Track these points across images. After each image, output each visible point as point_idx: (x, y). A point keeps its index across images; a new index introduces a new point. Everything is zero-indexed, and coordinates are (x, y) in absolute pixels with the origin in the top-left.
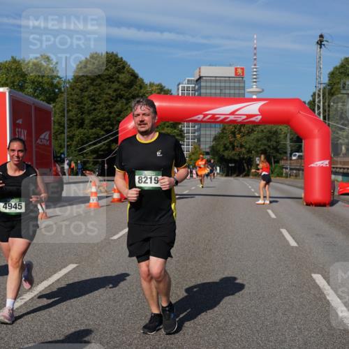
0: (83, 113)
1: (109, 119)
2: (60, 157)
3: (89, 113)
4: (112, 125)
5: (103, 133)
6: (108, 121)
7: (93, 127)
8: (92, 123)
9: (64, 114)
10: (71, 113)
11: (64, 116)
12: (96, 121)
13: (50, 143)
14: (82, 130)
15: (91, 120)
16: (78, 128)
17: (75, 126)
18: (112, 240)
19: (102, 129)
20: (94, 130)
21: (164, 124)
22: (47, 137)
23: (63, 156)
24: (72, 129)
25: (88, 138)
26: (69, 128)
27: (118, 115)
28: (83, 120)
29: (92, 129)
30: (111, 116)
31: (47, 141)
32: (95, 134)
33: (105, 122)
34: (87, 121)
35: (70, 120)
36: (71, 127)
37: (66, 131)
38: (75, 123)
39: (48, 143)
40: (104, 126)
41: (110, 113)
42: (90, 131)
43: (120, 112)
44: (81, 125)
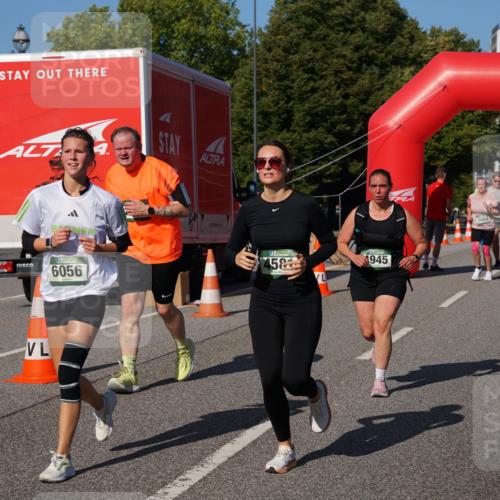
0: (289, 99)
1: (343, 109)
2: (247, 189)
3: (302, 99)
4: (351, 122)
5: (331, 138)
6: (341, 114)
7: (311, 126)
8: (308, 118)
9: (251, 101)
10: (264, 100)
11: (251, 106)
12: (316, 114)
13: (227, 162)
14: (288, 135)
15: (308, 113)
16: (281, 130)
17: (274, 126)
18: (360, 362)
19: (329, 131)
20: (312, 134)
21: (463, 117)
22: (220, 150)
23: (252, 188)
24: (268, 132)
25: (301, 149)
26: (260, 129)
27: (364, 101)
28: (290, 112)
29: (309, 131)
30: (349, 102)
31: (221, 156)
32: (315, 141)
33: (336, 117)
34: (297, 116)
35: (265, 115)
36: (268, 127)
37: (255, 137)
38: (274, 119)
39: (222, 162)
40: (334, 125)
41: (346, 96)
42: (304, 135)
43: (368, 93)
44: (286, 124)
